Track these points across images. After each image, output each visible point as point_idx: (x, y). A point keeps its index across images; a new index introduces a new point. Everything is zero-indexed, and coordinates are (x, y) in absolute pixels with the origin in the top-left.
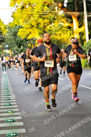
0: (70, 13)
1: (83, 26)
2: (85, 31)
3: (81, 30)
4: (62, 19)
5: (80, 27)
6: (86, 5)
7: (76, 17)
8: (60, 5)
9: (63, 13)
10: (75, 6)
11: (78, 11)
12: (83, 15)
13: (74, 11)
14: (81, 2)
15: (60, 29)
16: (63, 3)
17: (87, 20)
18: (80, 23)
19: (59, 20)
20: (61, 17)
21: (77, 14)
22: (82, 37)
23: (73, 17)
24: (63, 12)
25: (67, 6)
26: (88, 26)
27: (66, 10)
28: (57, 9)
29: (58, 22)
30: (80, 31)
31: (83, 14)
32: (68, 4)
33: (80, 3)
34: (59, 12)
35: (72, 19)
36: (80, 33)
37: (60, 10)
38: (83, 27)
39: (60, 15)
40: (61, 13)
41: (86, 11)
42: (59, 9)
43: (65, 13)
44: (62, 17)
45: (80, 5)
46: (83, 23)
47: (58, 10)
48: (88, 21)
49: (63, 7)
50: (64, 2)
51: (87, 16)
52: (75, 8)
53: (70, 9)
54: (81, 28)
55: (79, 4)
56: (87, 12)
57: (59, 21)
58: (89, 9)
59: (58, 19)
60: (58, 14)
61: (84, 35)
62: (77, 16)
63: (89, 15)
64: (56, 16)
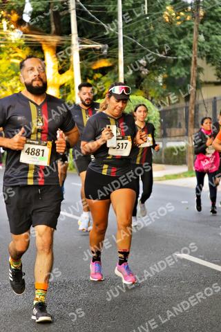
0: (37, 37)
1: (68, 69)
2: (73, 83)
3: (65, 79)
4: (18, 50)
5: (61, 72)
6: (77, 19)
7: (52, 47)
8: (15, 17)
9: (22, 37)
10: (50, 22)
11: (58, 33)
12: (70, 44)
13: (48, 32)
14: (65, 12)
15: (13, 76)
16: (20, 11)
17: (80, 55)
18: (61, 63)
19: (10, 53)
20: (15, 46)
21: (54, 40)
22: (67, 96)
23: (44, 48)
24: (21, 34)
25: (31, 20)
26: (82, 70)
27: (28, 31)
28: (8, 26)
29: (8, 57)
30: (61, 82)
31: (70, 41)
32: (34, 15)
33: (61, 14)
34: (11, 33)
35: (42, 52)
36: (62, 87)
37: (13, 29)
38: (68, 72)
39: (13, 42)
40: (16, 36)
41: (77, 35)
42: (12, 26)
43: (26, 37)
44: (19, 47)
45: (62, 20)
46: (68, 61)
47: (8, 29)
48: (81, 60)
49: (20, 22)
50: (25, 11)
51: (78, 46)
52: (49, 26)
53: (38, 26)
54: (63, 75)
55: (61, 17)
56: (79, 36)
57: (12, 55)
58: (82, 30)
59: (8, 50)
60: (9, 39)
61: (72, 91)
62: (54, 44)
63: (84, 44)
64: (5, 44)
